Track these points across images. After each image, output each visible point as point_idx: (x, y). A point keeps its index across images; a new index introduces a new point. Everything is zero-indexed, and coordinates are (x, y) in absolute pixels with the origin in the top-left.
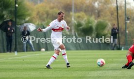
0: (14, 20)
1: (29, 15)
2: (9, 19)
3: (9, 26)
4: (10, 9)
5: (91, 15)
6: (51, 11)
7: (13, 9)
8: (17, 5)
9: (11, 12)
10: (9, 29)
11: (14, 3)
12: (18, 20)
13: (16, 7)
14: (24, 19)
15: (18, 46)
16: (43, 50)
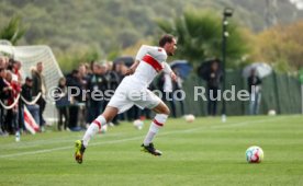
0: (221, 59)
1: (247, 51)
2: (213, 58)
3: (212, 71)
4: (215, 40)
6: (282, 46)
7: (220, 40)
8: (227, 34)
9: (215, 45)
10: (213, 75)
11: (221, 30)
12: (228, 60)
13: (225, 37)
14: (240, 58)
16: (273, 112)
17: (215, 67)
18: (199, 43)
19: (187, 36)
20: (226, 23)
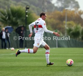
0: (25, 26)
2: (22, 25)
4: (22, 18)
5: (79, 24)
7: (24, 18)
8: (27, 16)
9: (22, 20)
10: (22, 32)
11: (25, 14)
13: (26, 17)
15: (27, 44)
17: (23, 29)
18: (16, 19)
19: (11, 17)
20: (27, 11)
